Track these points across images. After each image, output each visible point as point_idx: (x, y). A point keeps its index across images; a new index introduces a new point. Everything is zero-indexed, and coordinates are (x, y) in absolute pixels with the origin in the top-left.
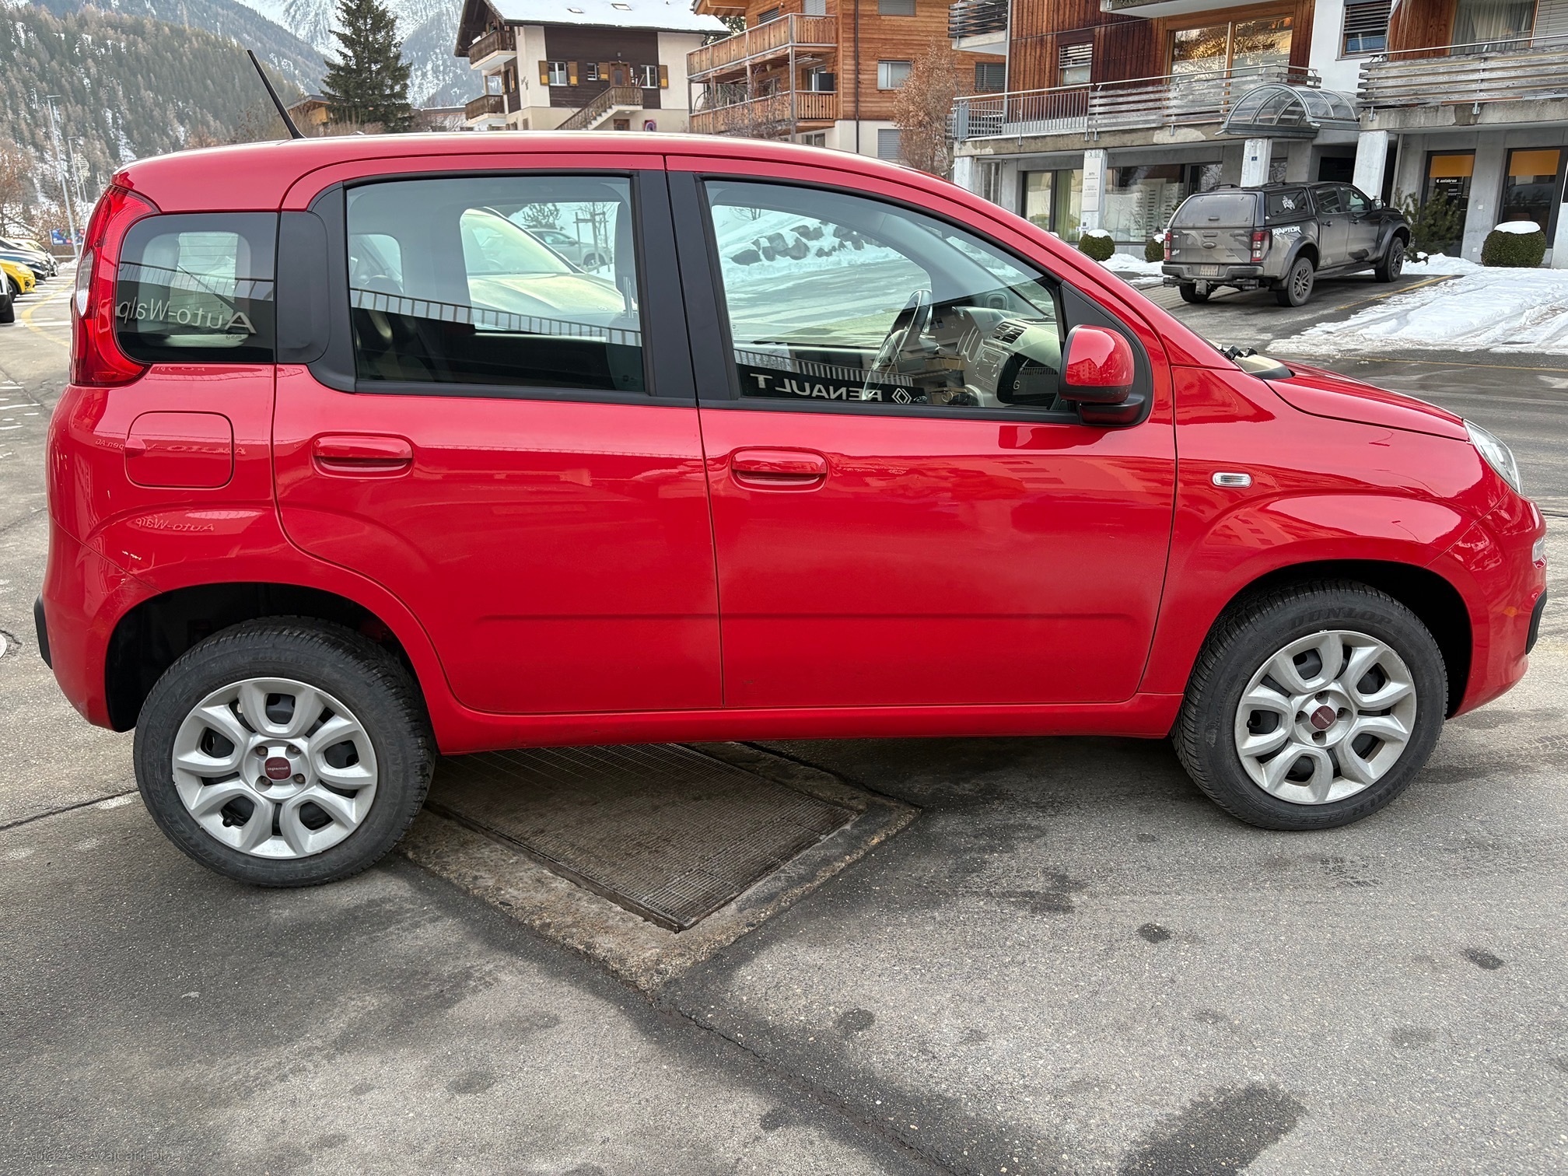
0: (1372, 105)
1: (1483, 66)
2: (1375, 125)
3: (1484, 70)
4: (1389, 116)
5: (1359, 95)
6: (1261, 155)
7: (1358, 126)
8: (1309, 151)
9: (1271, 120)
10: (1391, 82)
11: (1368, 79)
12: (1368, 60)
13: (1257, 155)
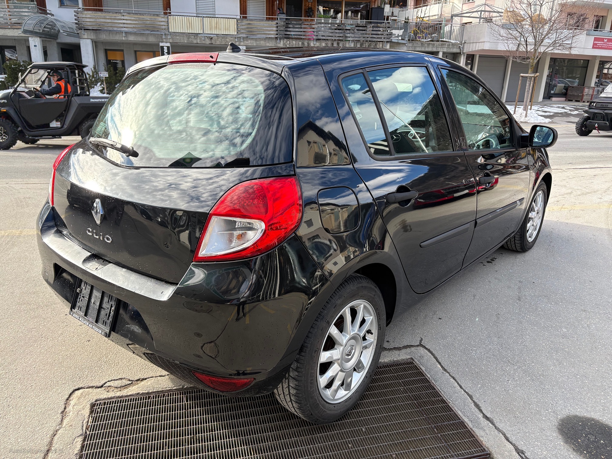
0: (83, 28)
1: (123, 18)
2: (86, 37)
3: (124, 19)
4: (91, 33)
5: (76, 23)
6: (38, 44)
7: (78, 36)
8: (56, 45)
9: (39, 30)
10: (88, 20)
11: (78, 17)
12: (76, 10)
13: (37, 44)
